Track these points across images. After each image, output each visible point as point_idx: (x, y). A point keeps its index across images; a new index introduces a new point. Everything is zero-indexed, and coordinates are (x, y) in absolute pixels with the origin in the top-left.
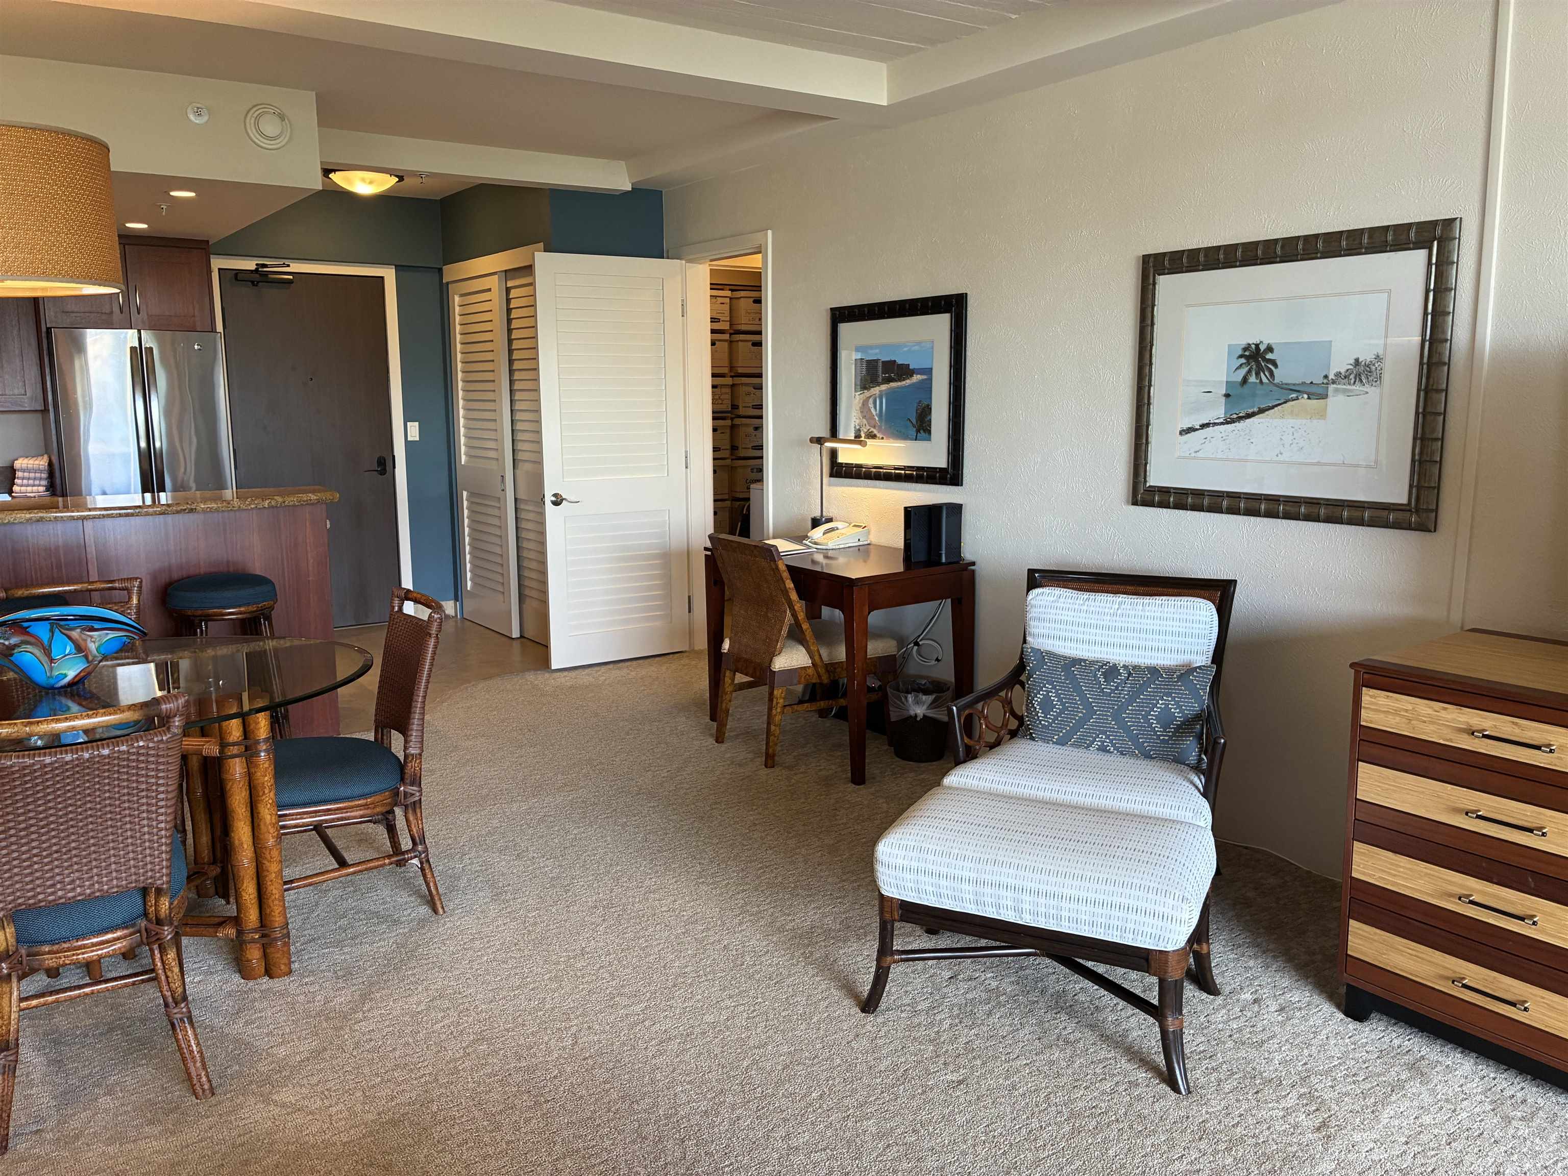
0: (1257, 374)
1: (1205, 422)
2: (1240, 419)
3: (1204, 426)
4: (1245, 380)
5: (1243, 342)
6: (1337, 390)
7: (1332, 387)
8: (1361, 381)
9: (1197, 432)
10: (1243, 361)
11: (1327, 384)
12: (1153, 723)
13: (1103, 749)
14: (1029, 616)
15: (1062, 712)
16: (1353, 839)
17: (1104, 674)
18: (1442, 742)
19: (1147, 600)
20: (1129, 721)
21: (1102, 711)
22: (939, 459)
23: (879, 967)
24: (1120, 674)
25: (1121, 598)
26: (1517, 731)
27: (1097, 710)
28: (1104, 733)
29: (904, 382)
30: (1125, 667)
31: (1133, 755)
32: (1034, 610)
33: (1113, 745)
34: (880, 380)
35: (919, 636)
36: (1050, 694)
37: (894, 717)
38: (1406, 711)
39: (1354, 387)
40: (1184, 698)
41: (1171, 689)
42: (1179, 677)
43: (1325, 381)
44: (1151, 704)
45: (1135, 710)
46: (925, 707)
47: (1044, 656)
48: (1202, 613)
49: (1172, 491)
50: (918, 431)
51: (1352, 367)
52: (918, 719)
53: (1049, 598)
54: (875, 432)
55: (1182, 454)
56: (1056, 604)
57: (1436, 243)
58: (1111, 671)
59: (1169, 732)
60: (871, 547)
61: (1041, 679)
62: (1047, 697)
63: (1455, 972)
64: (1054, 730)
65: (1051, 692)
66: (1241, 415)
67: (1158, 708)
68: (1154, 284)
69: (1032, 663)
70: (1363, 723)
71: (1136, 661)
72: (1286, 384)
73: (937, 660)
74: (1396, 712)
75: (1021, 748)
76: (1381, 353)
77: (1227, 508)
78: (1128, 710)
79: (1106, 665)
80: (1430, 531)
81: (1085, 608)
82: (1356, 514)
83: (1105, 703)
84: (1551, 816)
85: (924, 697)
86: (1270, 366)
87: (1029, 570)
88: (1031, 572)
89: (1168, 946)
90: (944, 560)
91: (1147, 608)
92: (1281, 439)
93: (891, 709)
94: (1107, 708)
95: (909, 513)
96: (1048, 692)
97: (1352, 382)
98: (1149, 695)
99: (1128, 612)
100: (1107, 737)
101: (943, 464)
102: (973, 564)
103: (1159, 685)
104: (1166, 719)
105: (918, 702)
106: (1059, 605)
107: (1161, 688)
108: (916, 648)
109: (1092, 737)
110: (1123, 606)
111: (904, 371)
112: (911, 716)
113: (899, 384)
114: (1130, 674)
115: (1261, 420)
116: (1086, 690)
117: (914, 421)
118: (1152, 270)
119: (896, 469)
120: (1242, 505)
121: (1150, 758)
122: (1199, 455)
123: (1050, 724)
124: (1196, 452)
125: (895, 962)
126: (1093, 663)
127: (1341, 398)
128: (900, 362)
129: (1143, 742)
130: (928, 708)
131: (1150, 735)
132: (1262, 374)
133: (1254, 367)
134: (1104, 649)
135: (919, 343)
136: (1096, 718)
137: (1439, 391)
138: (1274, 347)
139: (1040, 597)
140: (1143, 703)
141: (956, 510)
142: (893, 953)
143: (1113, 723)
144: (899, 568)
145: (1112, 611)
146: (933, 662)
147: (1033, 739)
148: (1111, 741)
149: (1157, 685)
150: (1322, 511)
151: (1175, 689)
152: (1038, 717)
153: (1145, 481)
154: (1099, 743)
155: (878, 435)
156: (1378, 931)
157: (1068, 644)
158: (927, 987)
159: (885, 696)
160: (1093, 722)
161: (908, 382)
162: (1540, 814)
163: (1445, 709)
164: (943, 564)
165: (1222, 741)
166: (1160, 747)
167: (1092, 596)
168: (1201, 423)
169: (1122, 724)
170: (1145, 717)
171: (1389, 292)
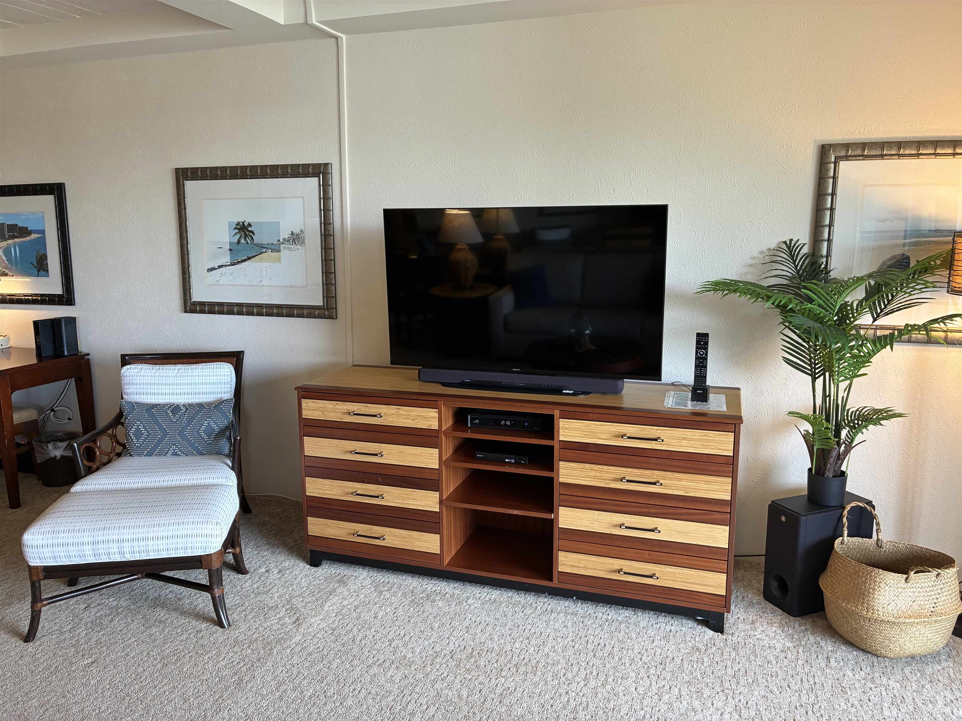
0: (245, 238)
1: (221, 265)
2: (239, 262)
3: (220, 267)
4: (239, 242)
5: (236, 221)
6: (284, 248)
7: (282, 246)
8: (295, 243)
9: (216, 270)
10: (237, 231)
11: (280, 244)
12: (202, 435)
13: (175, 454)
14: (123, 382)
15: (148, 436)
16: (305, 476)
17: (172, 411)
18: (338, 420)
19: (194, 366)
20: (188, 436)
21: (172, 432)
22: (57, 289)
23: (33, 612)
24: (181, 410)
25: (179, 366)
26: (367, 410)
27: (169, 432)
28: (175, 444)
29: (25, 239)
30: (184, 405)
31: (193, 454)
32: (126, 378)
33: (181, 451)
34: (7, 236)
35: (54, 405)
36: (140, 427)
37: (39, 461)
38: (322, 408)
39: (292, 246)
40: (218, 418)
41: (210, 414)
42: (215, 407)
43: (279, 243)
44: (200, 424)
45: (191, 429)
46: (62, 450)
47: (134, 405)
48: (225, 370)
49: (206, 304)
50: (39, 271)
51: (290, 236)
52: (57, 459)
53: (135, 371)
54: (7, 271)
55: (210, 283)
56: (139, 374)
57: (321, 175)
58: (175, 408)
59: (212, 438)
60: (12, 349)
61: (133, 419)
62: (138, 429)
63: (354, 530)
64: (144, 448)
65: (140, 426)
66: (239, 260)
67: (204, 426)
68: (184, 185)
69: (127, 410)
70: (304, 417)
71: (190, 401)
72: (260, 244)
73: (69, 419)
74: (318, 409)
75: (125, 462)
76: (303, 229)
77: (237, 312)
78: (187, 429)
79: (172, 406)
80: (334, 319)
81: (158, 374)
82: (300, 312)
83: (173, 428)
84: (385, 447)
85: (60, 444)
86: (251, 234)
87: (121, 355)
88: (123, 356)
89: (211, 551)
90: (66, 353)
91: (194, 371)
92: (260, 274)
93: (36, 455)
94: (175, 430)
95: (37, 324)
96: (138, 426)
97: (291, 243)
98: (199, 419)
99: (183, 374)
100: (177, 447)
101: (60, 292)
102: (88, 355)
103: (204, 413)
104: (209, 432)
105: (56, 448)
106: (141, 374)
107: (205, 415)
108: (52, 413)
109: (167, 448)
110: (180, 371)
111: (24, 232)
112: (52, 458)
113: (21, 239)
114: (187, 409)
115: (250, 263)
116: (161, 422)
117: (36, 265)
118: (181, 177)
119: (25, 296)
120: (244, 310)
121: (204, 454)
122: (218, 283)
123: (141, 445)
124: (217, 281)
125: (44, 606)
126: (164, 405)
127: (287, 251)
128: (20, 225)
129: (198, 446)
130: (64, 450)
131: (201, 441)
132: (247, 238)
133: (243, 234)
134: (171, 397)
135: (33, 214)
136: (169, 437)
137: (330, 249)
138: (251, 224)
139: (129, 371)
140: (196, 424)
141: (72, 321)
142: (42, 601)
143: (179, 438)
144: (34, 361)
145: (174, 374)
146: (67, 421)
147: (131, 455)
148: (179, 449)
149: (203, 413)
150: (284, 311)
151: (213, 414)
152: (133, 442)
153: (191, 299)
154: (172, 451)
155: (9, 274)
156: (321, 519)
157: (149, 396)
158: (69, 617)
159: (32, 448)
160: (167, 439)
161: (28, 239)
162: (380, 446)
163: (338, 404)
164: (65, 356)
165: (239, 438)
166: (208, 447)
167: (161, 367)
168: (218, 265)
169: (185, 438)
170: (198, 432)
171: (303, 198)
